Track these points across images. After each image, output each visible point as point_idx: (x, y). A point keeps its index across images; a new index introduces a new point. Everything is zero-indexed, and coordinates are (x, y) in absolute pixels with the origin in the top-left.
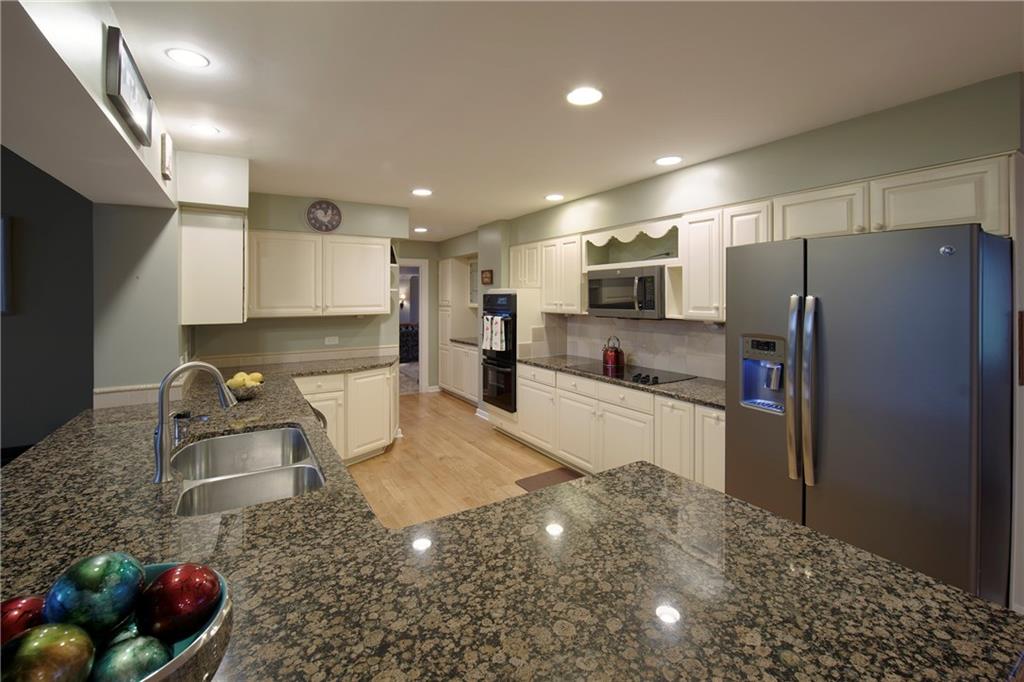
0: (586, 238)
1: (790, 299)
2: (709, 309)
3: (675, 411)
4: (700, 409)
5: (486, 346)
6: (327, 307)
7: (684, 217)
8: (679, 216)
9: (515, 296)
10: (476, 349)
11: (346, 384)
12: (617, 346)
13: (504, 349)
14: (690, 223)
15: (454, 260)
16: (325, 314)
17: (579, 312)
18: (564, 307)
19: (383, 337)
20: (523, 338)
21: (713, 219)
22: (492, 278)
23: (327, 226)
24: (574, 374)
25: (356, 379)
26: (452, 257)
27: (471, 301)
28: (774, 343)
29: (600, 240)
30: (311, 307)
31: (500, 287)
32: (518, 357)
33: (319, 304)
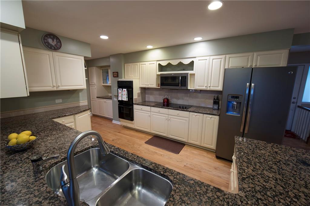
0: (158, 62)
1: (247, 84)
2: (203, 86)
3: (197, 116)
4: (205, 115)
5: (120, 99)
6: (59, 86)
7: (197, 58)
8: (195, 57)
9: (132, 82)
10: (111, 100)
11: (75, 119)
12: (168, 98)
13: (127, 100)
14: (199, 60)
15: (96, 67)
16: (58, 90)
17: (155, 87)
18: (149, 86)
19: (81, 98)
20: (135, 96)
21: (206, 60)
22: (118, 74)
23: (54, 47)
24: (159, 107)
25: (78, 117)
26: (95, 66)
27: (103, 83)
28: (239, 97)
29: (164, 63)
30: (50, 86)
31: (122, 78)
32: (134, 103)
33: (55, 85)
